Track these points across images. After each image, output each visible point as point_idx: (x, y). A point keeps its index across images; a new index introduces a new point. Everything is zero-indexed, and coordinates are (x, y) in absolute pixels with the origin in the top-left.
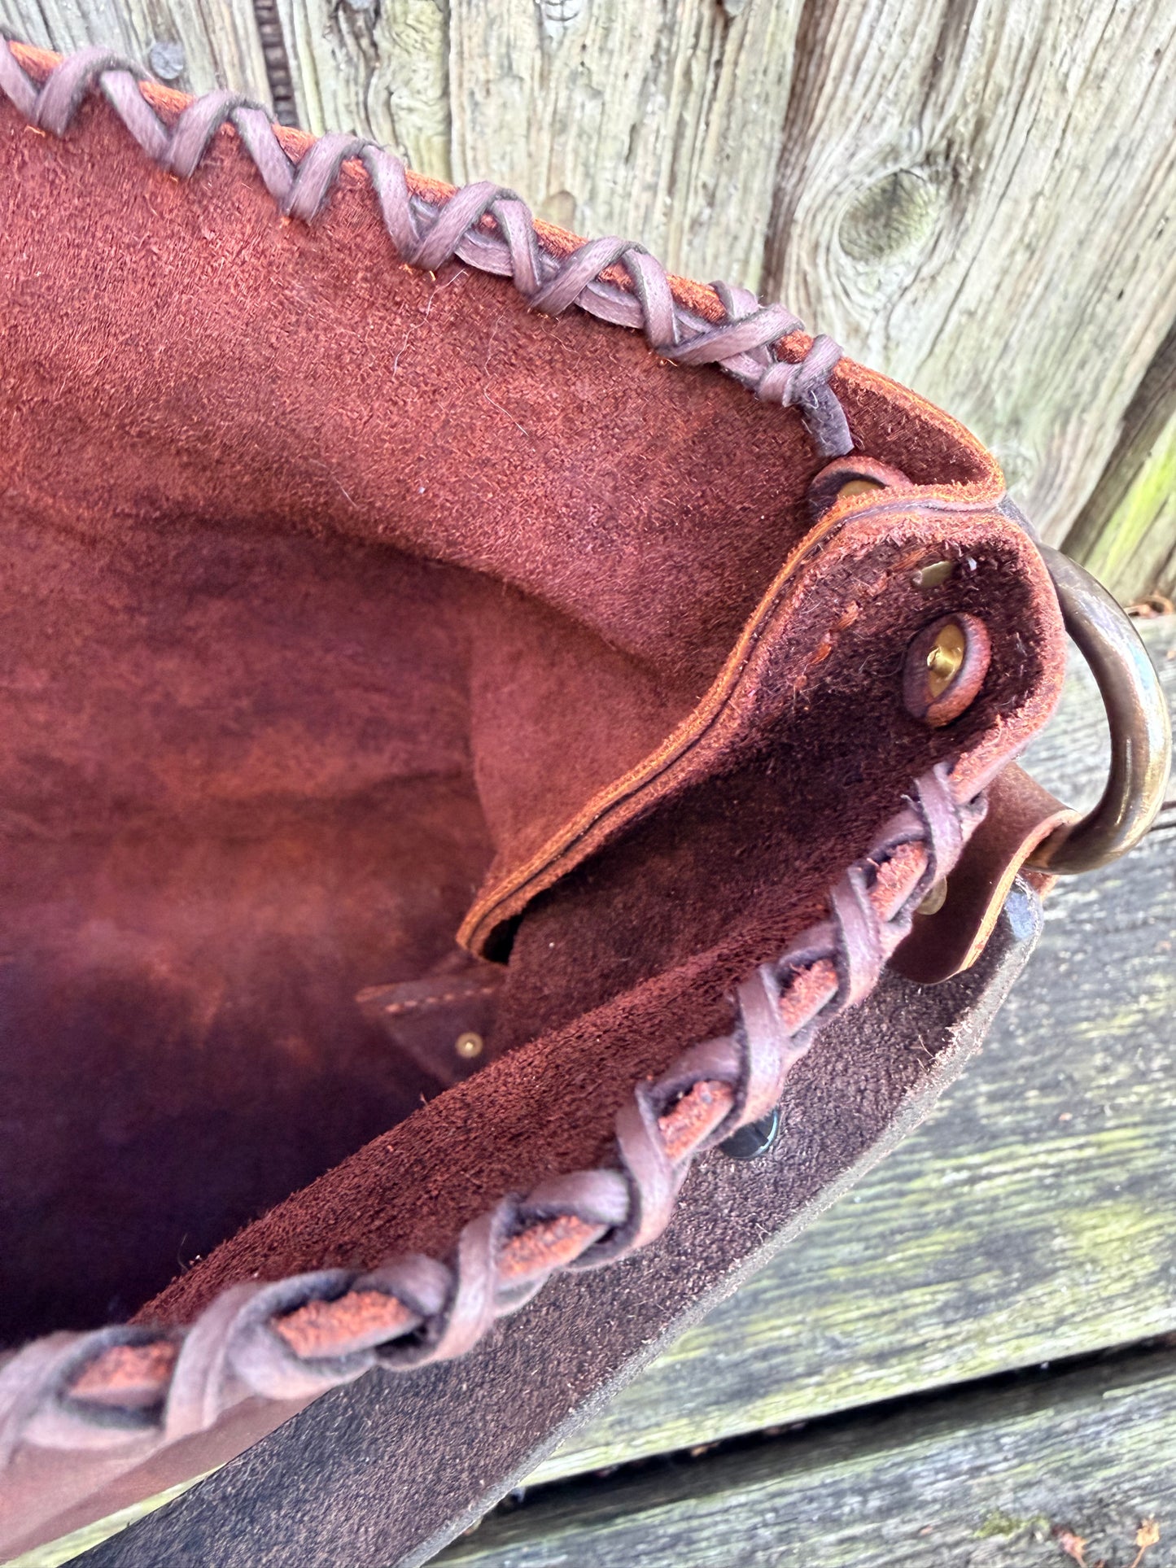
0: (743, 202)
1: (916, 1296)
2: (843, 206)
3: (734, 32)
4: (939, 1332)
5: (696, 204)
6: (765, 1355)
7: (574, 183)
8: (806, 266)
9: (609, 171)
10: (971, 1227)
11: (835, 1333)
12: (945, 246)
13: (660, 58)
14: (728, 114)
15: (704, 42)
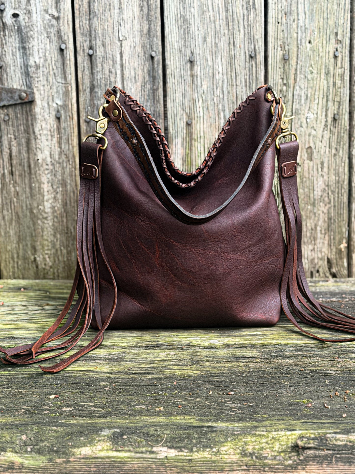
0: (343, 151)
3: (337, 122)
7: (312, 145)
9: (318, 144)
13: (326, 126)
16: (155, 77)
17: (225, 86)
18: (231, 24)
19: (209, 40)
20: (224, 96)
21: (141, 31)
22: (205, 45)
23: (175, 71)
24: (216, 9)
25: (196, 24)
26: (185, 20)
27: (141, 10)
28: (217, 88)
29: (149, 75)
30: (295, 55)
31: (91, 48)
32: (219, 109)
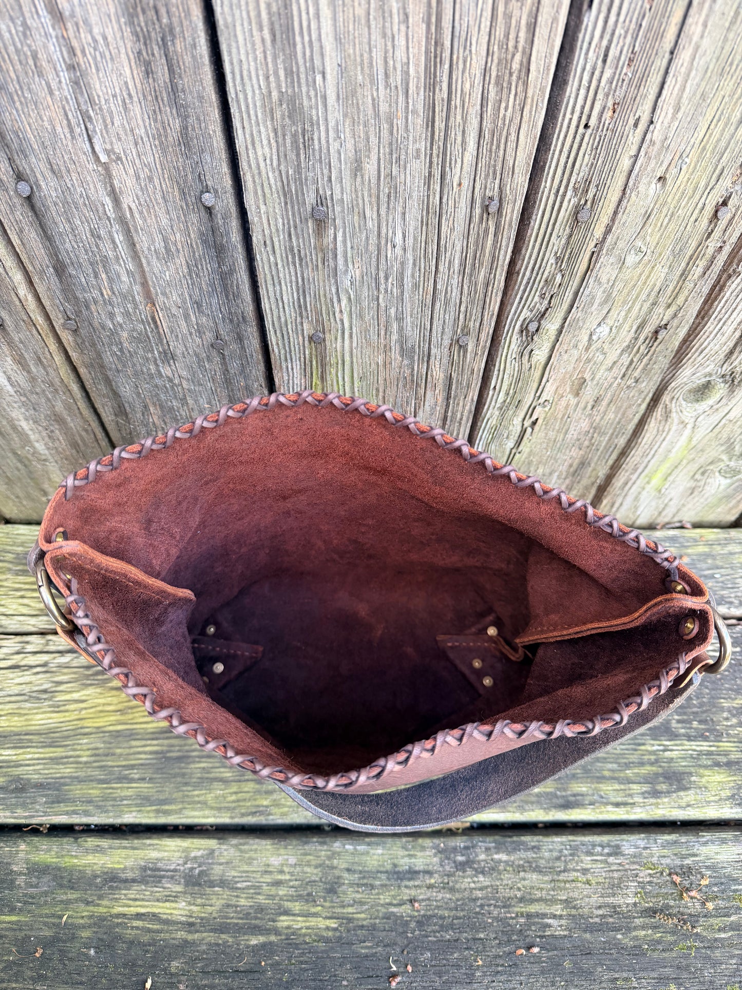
0: (648, 383)
1: (634, 786)
2: (687, 388)
3: (659, 341)
4: (641, 800)
5: (631, 382)
6: (574, 795)
7: (587, 375)
8: (667, 402)
9: (601, 373)
10: (660, 767)
11: (602, 793)
12: (724, 401)
13: (631, 345)
14: (650, 360)
15: (647, 342)
16: (222, 246)
17: (408, 272)
18: (439, 124)
19: (370, 167)
20: (402, 292)
21: (161, 137)
22: (359, 179)
23: (275, 240)
24: (397, 79)
25: (332, 124)
26: (295, 110)
27: (148, 72)
28: (387, 278)
29: (204, 242)
30: (610, 211)
31: (20, 177)
32: (388, 316)
